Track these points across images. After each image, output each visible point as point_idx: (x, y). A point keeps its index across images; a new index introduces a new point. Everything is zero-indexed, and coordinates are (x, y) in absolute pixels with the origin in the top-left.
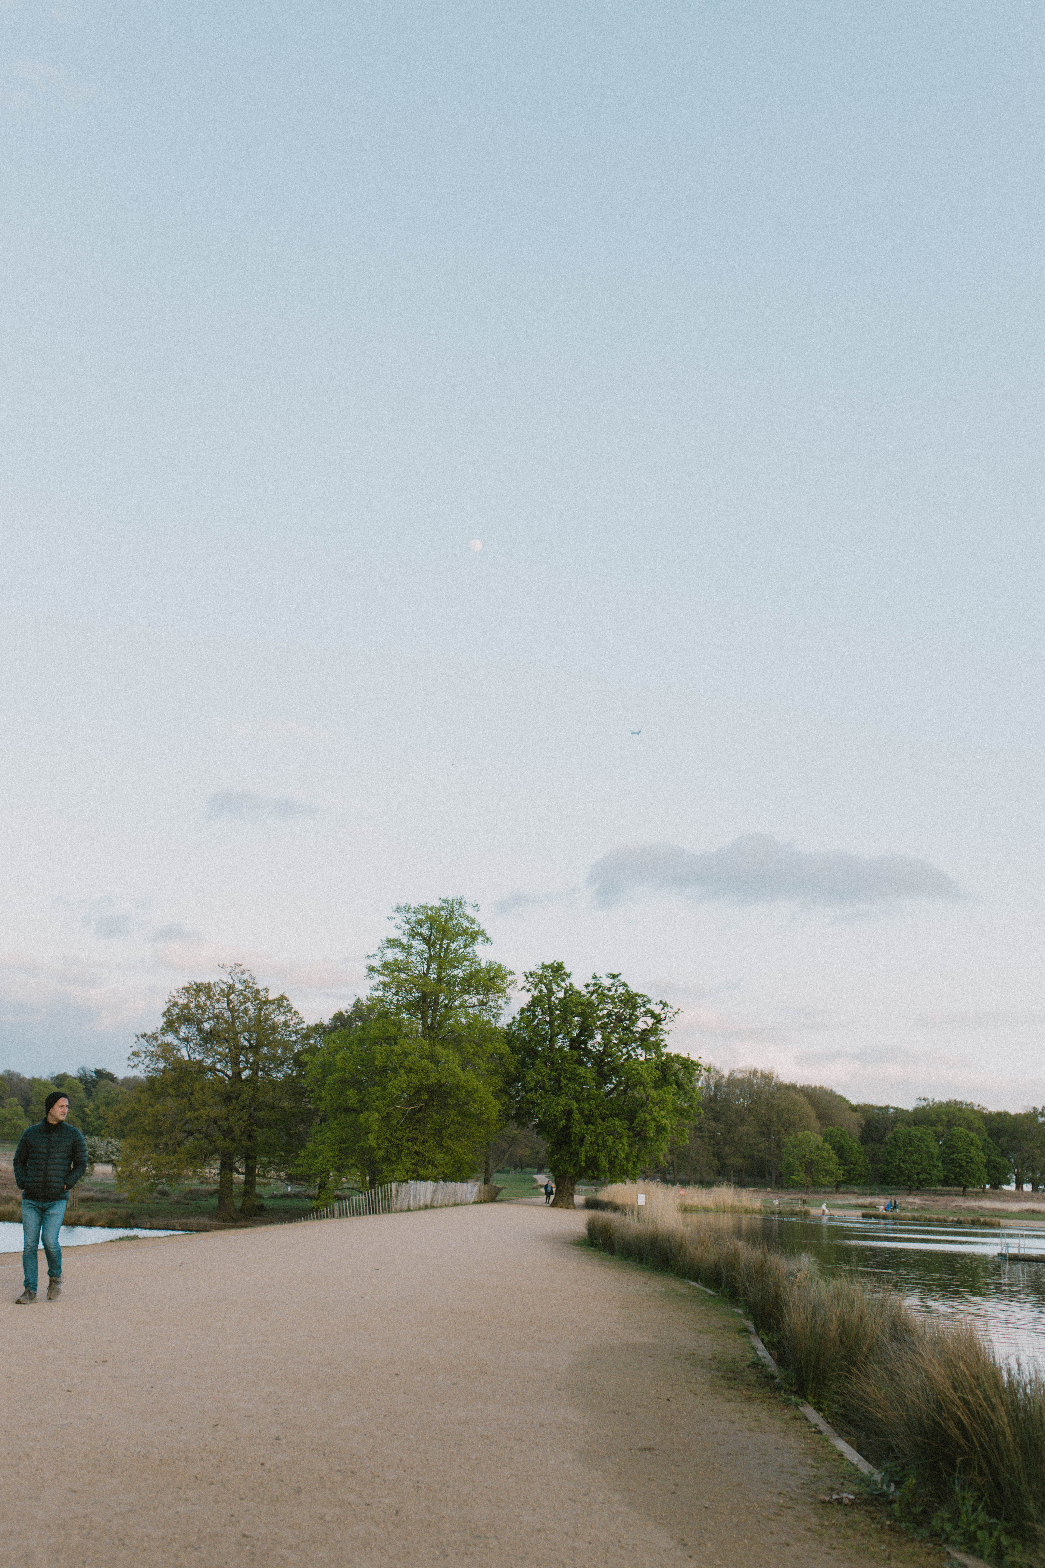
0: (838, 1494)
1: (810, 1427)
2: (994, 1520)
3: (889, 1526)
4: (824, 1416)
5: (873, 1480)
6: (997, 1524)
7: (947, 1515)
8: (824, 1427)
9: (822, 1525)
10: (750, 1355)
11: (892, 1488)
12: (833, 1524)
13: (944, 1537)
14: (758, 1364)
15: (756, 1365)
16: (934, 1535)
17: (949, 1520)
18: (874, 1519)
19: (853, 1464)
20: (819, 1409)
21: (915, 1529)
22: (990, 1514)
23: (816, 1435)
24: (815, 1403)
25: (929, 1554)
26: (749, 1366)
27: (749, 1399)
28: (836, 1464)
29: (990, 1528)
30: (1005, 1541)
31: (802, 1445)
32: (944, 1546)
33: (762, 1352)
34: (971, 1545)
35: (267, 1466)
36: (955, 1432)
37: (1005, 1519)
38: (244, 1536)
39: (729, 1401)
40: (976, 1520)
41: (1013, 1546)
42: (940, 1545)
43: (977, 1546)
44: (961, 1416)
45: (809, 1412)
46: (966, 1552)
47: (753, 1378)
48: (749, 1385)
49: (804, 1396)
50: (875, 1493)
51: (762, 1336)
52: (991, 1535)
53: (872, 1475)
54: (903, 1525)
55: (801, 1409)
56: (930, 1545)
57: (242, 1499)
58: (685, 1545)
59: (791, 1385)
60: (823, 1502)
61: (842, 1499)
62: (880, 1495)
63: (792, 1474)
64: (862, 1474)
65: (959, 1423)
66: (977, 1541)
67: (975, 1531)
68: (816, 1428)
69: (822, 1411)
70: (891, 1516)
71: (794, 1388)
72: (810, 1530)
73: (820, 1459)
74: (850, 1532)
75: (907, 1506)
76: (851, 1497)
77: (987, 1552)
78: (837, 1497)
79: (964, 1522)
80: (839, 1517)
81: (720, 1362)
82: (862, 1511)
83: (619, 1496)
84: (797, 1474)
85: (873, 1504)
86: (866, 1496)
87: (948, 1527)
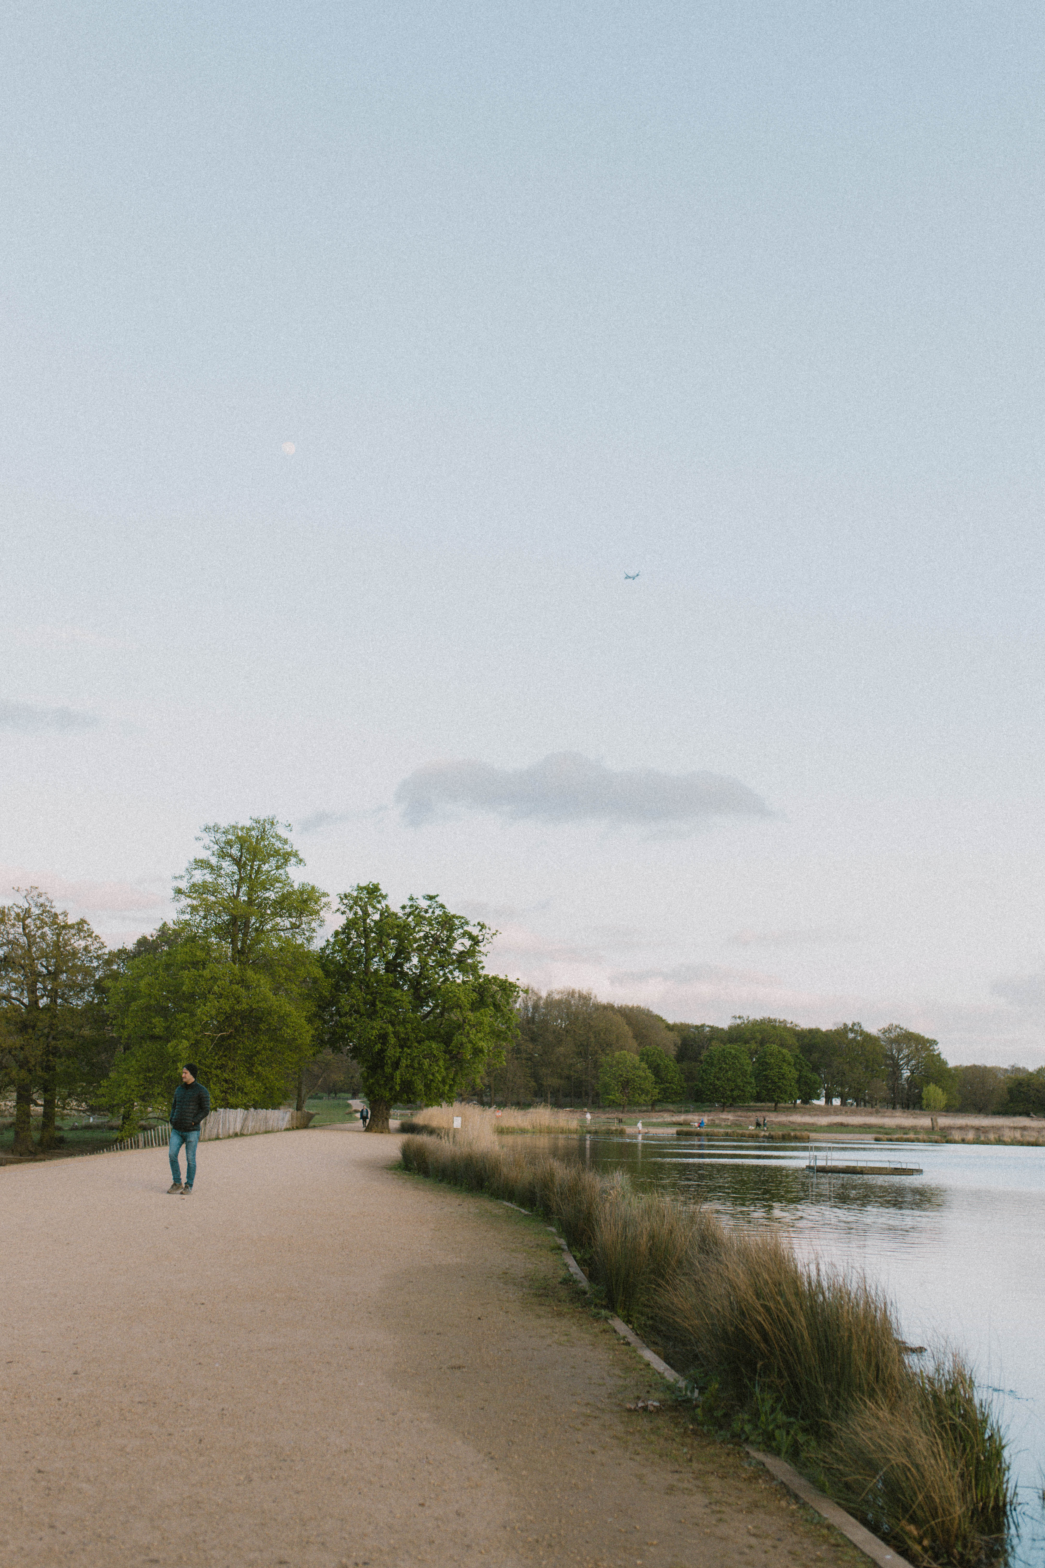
0: (643, 1402)
1: (618, 1339)
2: (792, 1419)
3: (692, 1430)
4: (633, 1328)
5: (678, 1387)
6: (794, 1423)
7: (746, 1417)
8: (632, 1338)
9: (627, 1432)
10: (562, 1273)
11: (696, 1394)
12: (638, 1431)
13: (743, 1438)
14: (570, 1281)
15: (567, 1281)
16: (733, 1436)
17: (749, 1421)
18: (677, 1424)
19: (659, 1373)
20: (628, 1322)
21: (716, 1432)
22: (788, 1413)
23: (624, 1347)
24: (624, 1317)
25: (729, 1454)
26: (561, 1283)
27: (560, 1315)
28: (642, 1372)
29: (787, 1427)
30: (801, 1438)
31: (611, 1357)
32: (743, 1446)
33: (574, 1268)
34: (769, 1444)
35: (64, 1400)
36: (757, 1337)
37: (802, 1418)
38: (40, 1471)
39: (539, 1317)
40: (774, 1420)
41: (808, 1443)
42: (740, 1446)
43: (774, 1444)
44: (762, 1322)
45: (618, 1324)
46: (764, 1451)
47: (563, 1293)
48: (560, 1301)
49: (613, 1309)
50: (679, 1399)
51: (574, 1253)
52: (788, 1433)
53: (677, 1382)
54: (705, 1428)
55: (610, 1322)
56: (730, 1446)
57: (37, 1435)
58: (492, 1458)
59: (601, 1300)
60: (630, 1410)
61: (647, 1406)
62: (684, 1401)
63: (600, 1385)
64: (668, 1382)
65: (760, 1329)
66: (775, 1439)
67: (773, 1431)
68: (624, 1340)
69: (630, 1324)
70: (694, 1420)
71: (604, 1303)
72: (615, 1437)
73: (627, 1369)
74: (653, 1438)
75: (709, 1410)
76: (656, 1404)
77: (784, 1450)
78: (643, 1404)
79: (762, 1423)
80: (644, 1424)
81: (532, 1280)
82: (667, 1417)
83: (427, 1414)
84: (604, 1385)
85: (677, 1410)
86: (670, 1403)
87: (748, 1428)
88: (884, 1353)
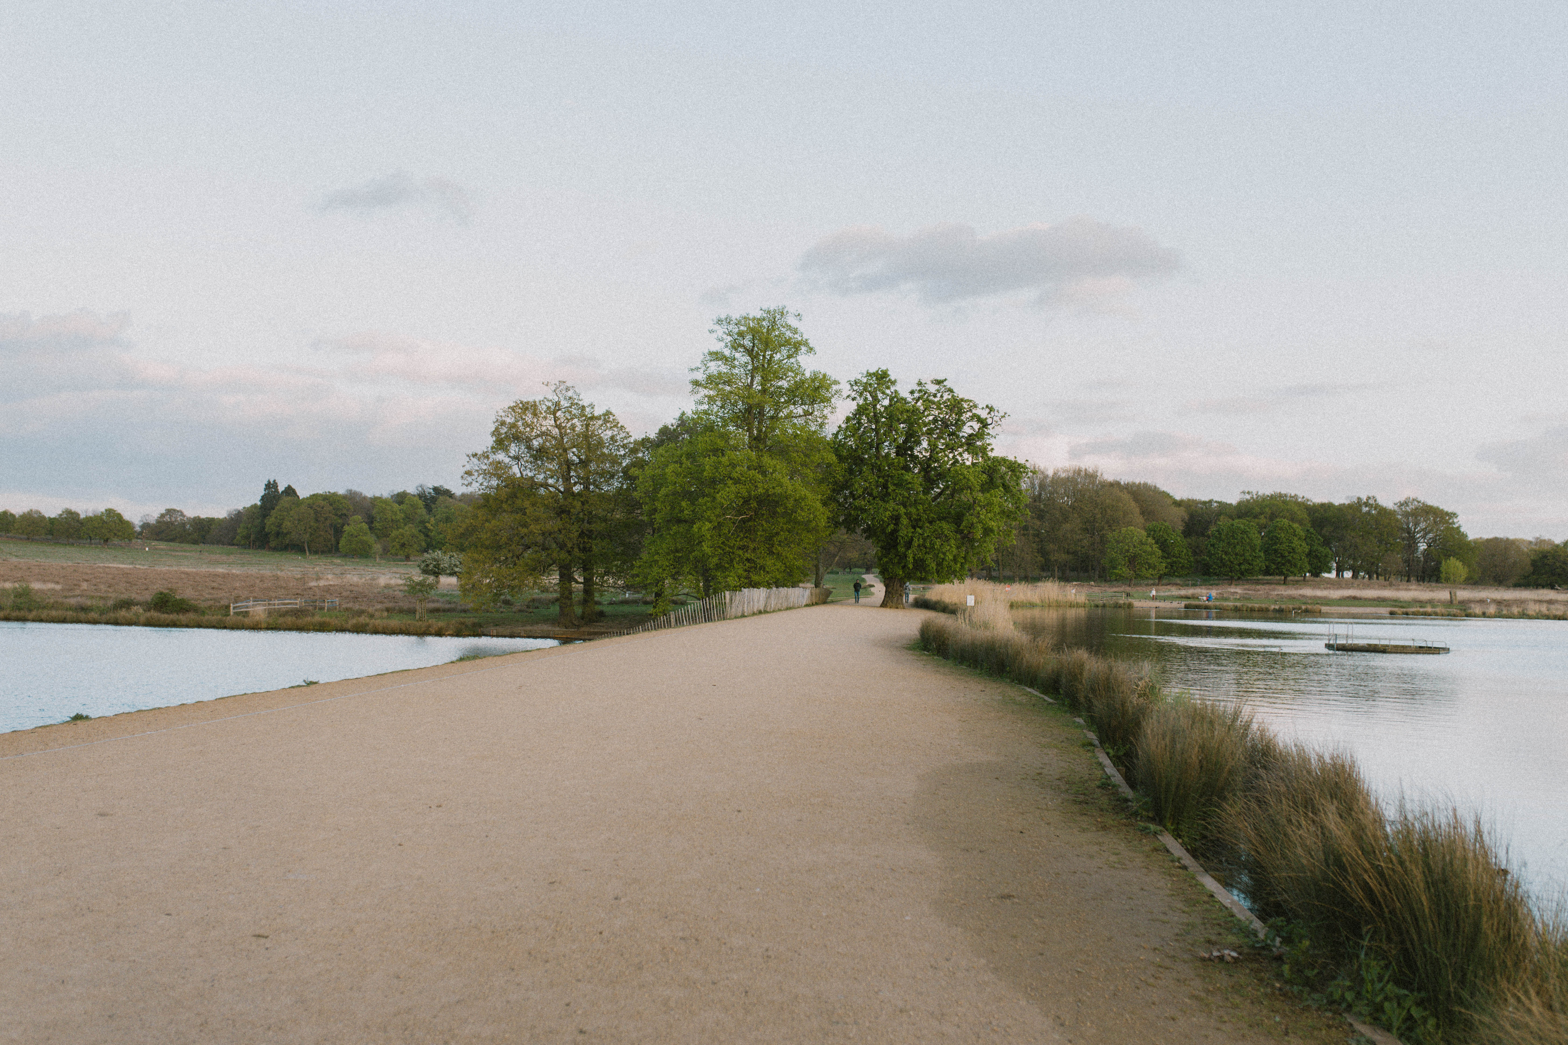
0: (1219, 951)
1: (1173, 861)
2: (1403, 991)
3: (1280, 989)
4: (1183, 843)
5: (1253, 930)
6: (1407, 996)
7: (1348, 983)
8: (1188, 860)
9: (1206, 990)
10: (1099, 773)
11: (1277, 943)
12: (1219, 989)
13: (1344, 1005)
14: (1109, 785)
15: (1106, 785)
16: (1331, 1002)
17: (1350, 988)
18: (1261, 980)
19: (1227, 908)
20: (1177, 835)
21: (1309, 994)
22: (1398, 983)
23: (1181, 871)
24: (1173, 830)
25: (1329, 1027)
26: (1099, 787)
27: (1104, 828)
28: (1207, 907)
29: (1399, 1000)
30: (1416, 1013)
31: (1169, 885)
32: (1345, 1015)
33: (1110, 769)
34: (1377, 1017)
35: (605, 934)
36: (1359, 894)
37: (1415, 990)
38: (581, 1032)
39: (1084, 830)
40: (1382, 989)
41: (1425, 1020)
42: (1340, 1014)
43: (1382, 1018)
44: (1368, 880)
45: (1168, 840)
46: (1370, 1024)
47: (1105, 800)
48: (1102, 810)
49: (1161, 822)
50: (1256, 945)
51: (1107, 750)
52: (1400, 1007)
53: (1251, 922)
54: (1296, 989)
55: (1159, 837)
56: (1329, 1014)
57: (579, 980)
58: (1062, 1025)
59: (1148, 811)
60: (1203, 959)
61: (1223, 956)
62: (1263, 948)
63: (1164, 922)
64: (1239, 920)
65: (1367, 888)
66: (1384, 1012)
67: (1382, 1002)
68: (1180, 863)
69: (1180, 838)
70: (1279, 976)
71: (1151, 815)
72: (1193, 997)
73: (1191, 902)
74: (1238, 1000)
75: (1298, 968)
76: (1234, 954)
77: (1396, 1024)
78: (1218, 954)
79: (1367, 992)
80: (1222, 980)
81: (1068, 782)
82: (1248, 971)
83: (983, 961)
84: (1168, 923)
85: (1257, 961)
86: (1246, 950)
87: (1349, 996)
88: (1516, 920)
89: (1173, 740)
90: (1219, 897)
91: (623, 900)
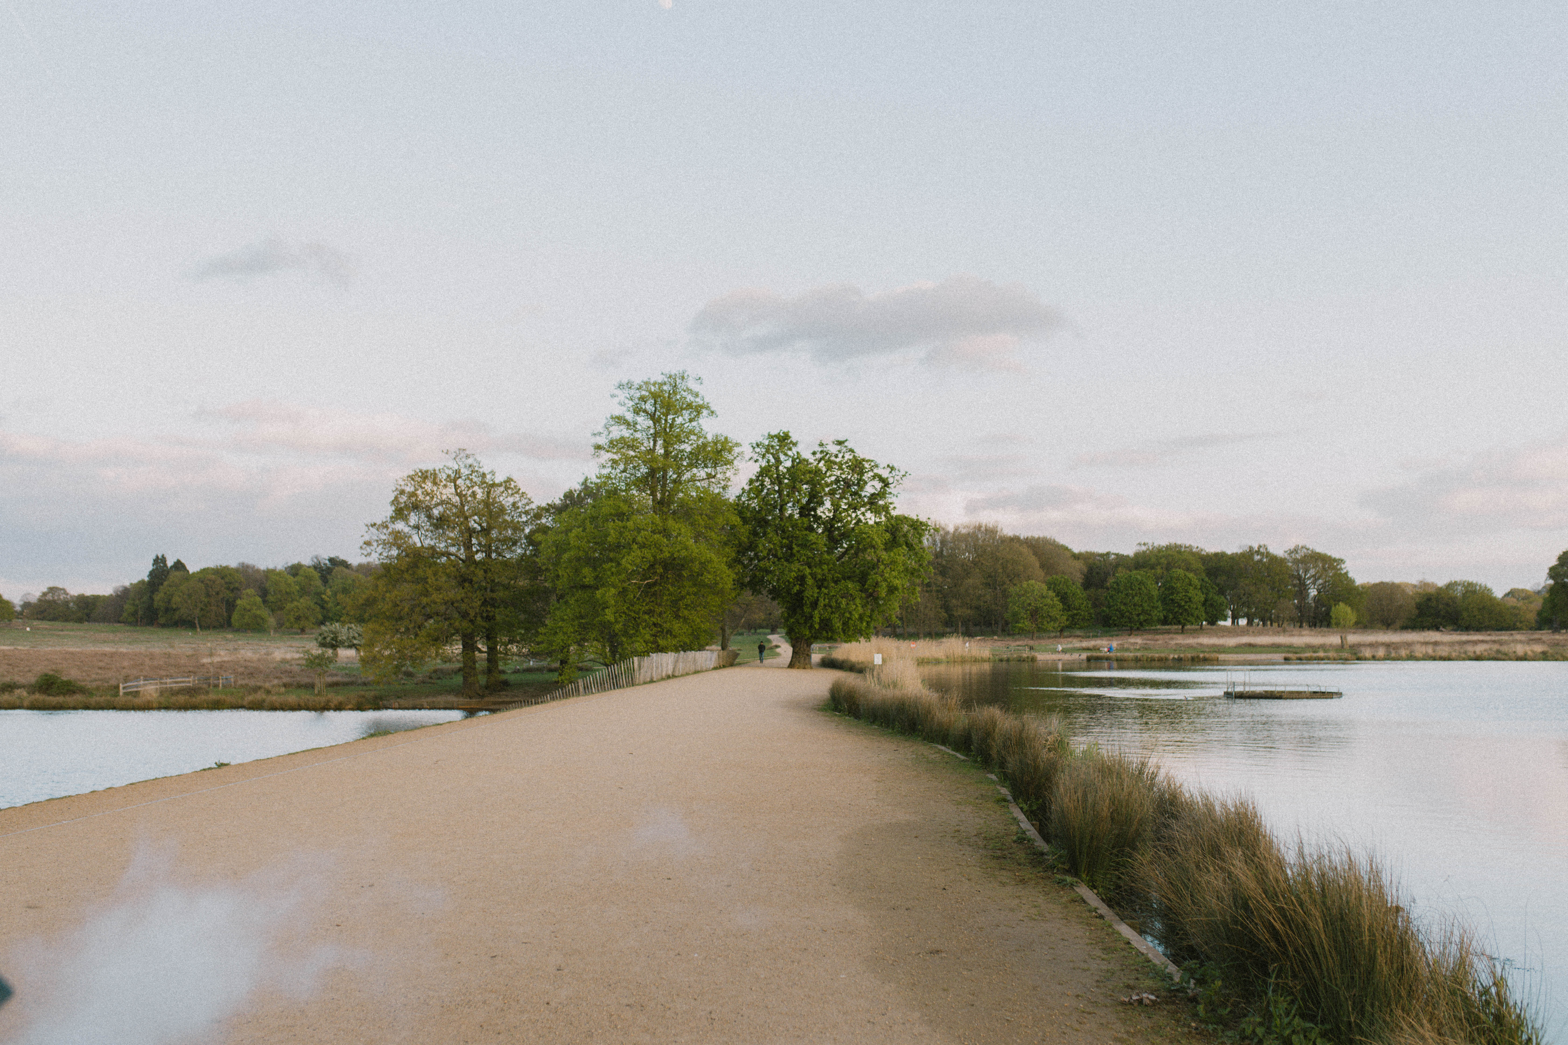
0: (1138, 994)
1: (1090, 911)
2: (1309, 1025)
3: (1196, 1029)
4: (1098, 893)
5: (1168, 973)
6: (1312, 1028)
7: (1258, 1020)
8: (1104, 909)
9: (1128, 1032)
10: (1014, 828)
11: (1192, 985)
12: (1139, 1030)
13: (1256, 1040)
14: (1024, 839)
15: (1022, 839)
16: (1245, 1038)
17: (1261, 1024)
18: (1178, 1021)
19: (1143, 954)
20: (1093, 887)
21: (1223, 1031)
22: (1303, 1016)
23: (1098, 920)
24: (1089, 882)
26: (1015, 842)
27: (1023, 881)
28: (1125, 953)
29: (1306, 1033)
31: (1087, 934)
33: (1025, 824)
35: (553, 1004)
36: (1265, 935)
37: (1321, 1024)
39: (1003, 884)
40: (1289, 1023)
44: (1273, 921)
45: (1084, 891)
47: (1021, 855)
48: (1019, 865)
49: (1076, 874)
50: (1172, 988)
51: (1021, 805)
52: (1306, 1039)
53: (1166, 967)
54: (1210, 1027)
55: (1075, 888)
59: (1064, 863)
60: (1123, 1003)
61: (1142, 999)
62: (1177, 990)
63: (1085, 970)
64: (1155, 965)
65: (1271, 929)
67: (1290, 1035)
68: (1096, 912)
69: (1095, 888)
70: (1195, 1015)
71: (1066, 867)
72: (1116, 1039)
73: (1109, 950)
75: (1212, 1007)
76: (1153, 997)
78: (1137, 998)
79: (1276, 1026)
80: (1142, 1022)
81: (985, 838)
82: (1165, 1013)
83: (917, 1015)
84: (1088, 970)
85: (1174, 1003)
86: (1164, 994)
87: (1260, 1031)
88: (1408, 953)
89: (1085, 795)
90: (1134, 944)
91: (566, 971)
